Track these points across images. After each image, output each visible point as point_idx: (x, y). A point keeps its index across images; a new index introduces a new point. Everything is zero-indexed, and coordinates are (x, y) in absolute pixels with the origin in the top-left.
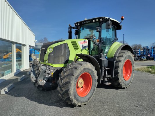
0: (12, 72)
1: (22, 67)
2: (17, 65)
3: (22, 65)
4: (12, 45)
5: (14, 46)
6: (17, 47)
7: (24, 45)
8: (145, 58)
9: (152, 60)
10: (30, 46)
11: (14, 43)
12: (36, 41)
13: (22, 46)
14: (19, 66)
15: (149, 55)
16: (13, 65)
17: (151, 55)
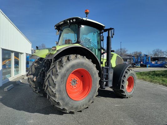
0: (10, 77)
1: (19, 73)
2: (15, 71)
3: (19, 71)
4: (11, 53)
5: (13, 54)
6: (15, 56)
7: (21, 53)
8: (139, 65)
9: (145, 67)
10: (27, 54)
11: (12, 52)
12: (33, 49)
13: (20, 54)
14: (16, 72)
15: (142, 63)
16: (11, 71)
17: (143, 63)
